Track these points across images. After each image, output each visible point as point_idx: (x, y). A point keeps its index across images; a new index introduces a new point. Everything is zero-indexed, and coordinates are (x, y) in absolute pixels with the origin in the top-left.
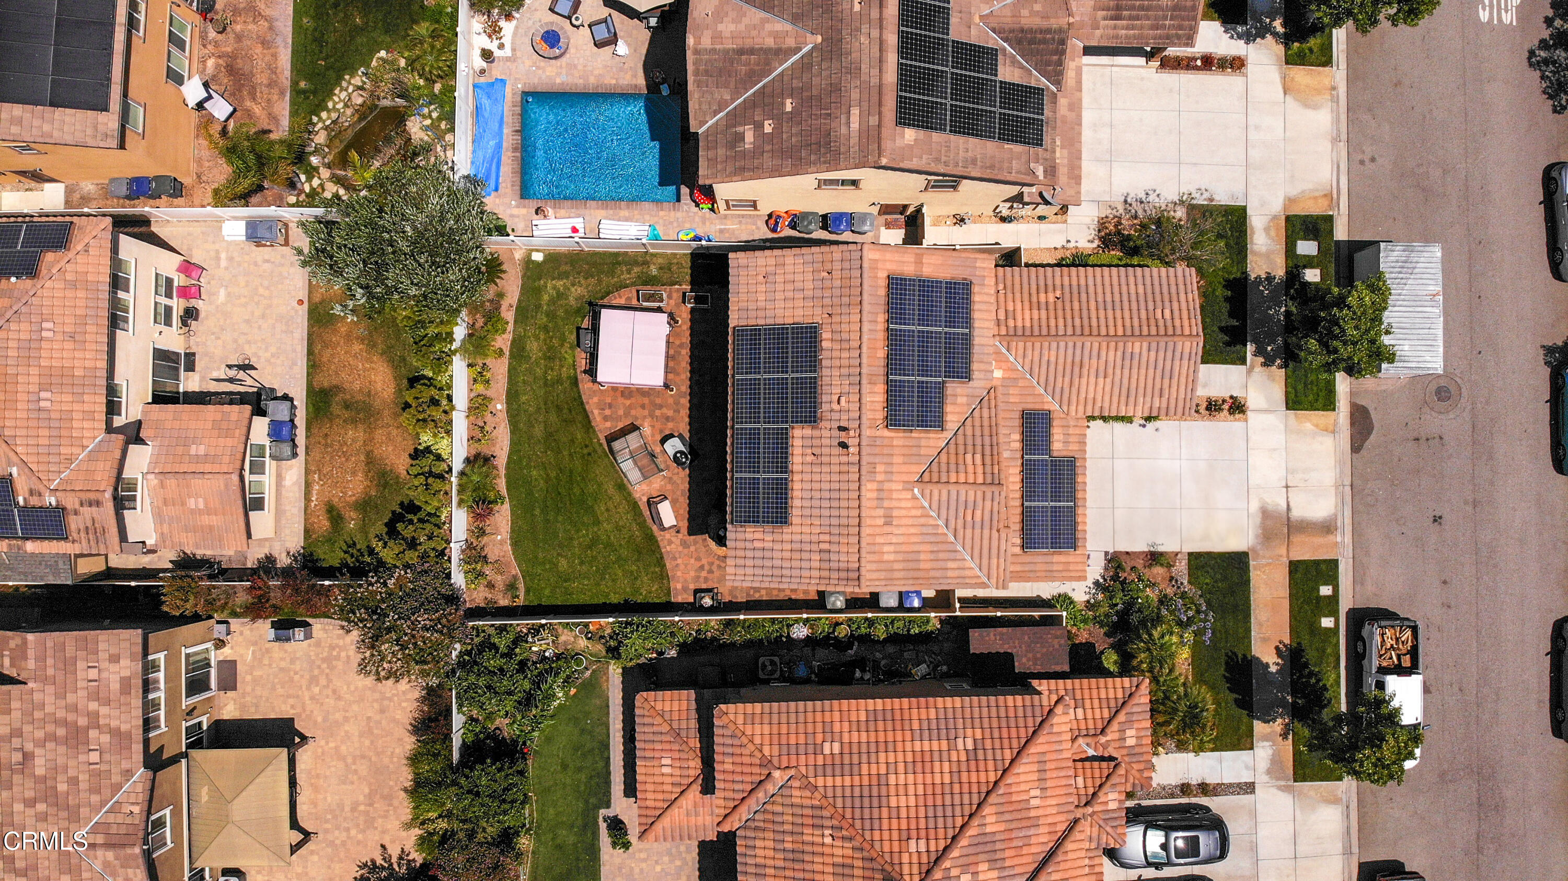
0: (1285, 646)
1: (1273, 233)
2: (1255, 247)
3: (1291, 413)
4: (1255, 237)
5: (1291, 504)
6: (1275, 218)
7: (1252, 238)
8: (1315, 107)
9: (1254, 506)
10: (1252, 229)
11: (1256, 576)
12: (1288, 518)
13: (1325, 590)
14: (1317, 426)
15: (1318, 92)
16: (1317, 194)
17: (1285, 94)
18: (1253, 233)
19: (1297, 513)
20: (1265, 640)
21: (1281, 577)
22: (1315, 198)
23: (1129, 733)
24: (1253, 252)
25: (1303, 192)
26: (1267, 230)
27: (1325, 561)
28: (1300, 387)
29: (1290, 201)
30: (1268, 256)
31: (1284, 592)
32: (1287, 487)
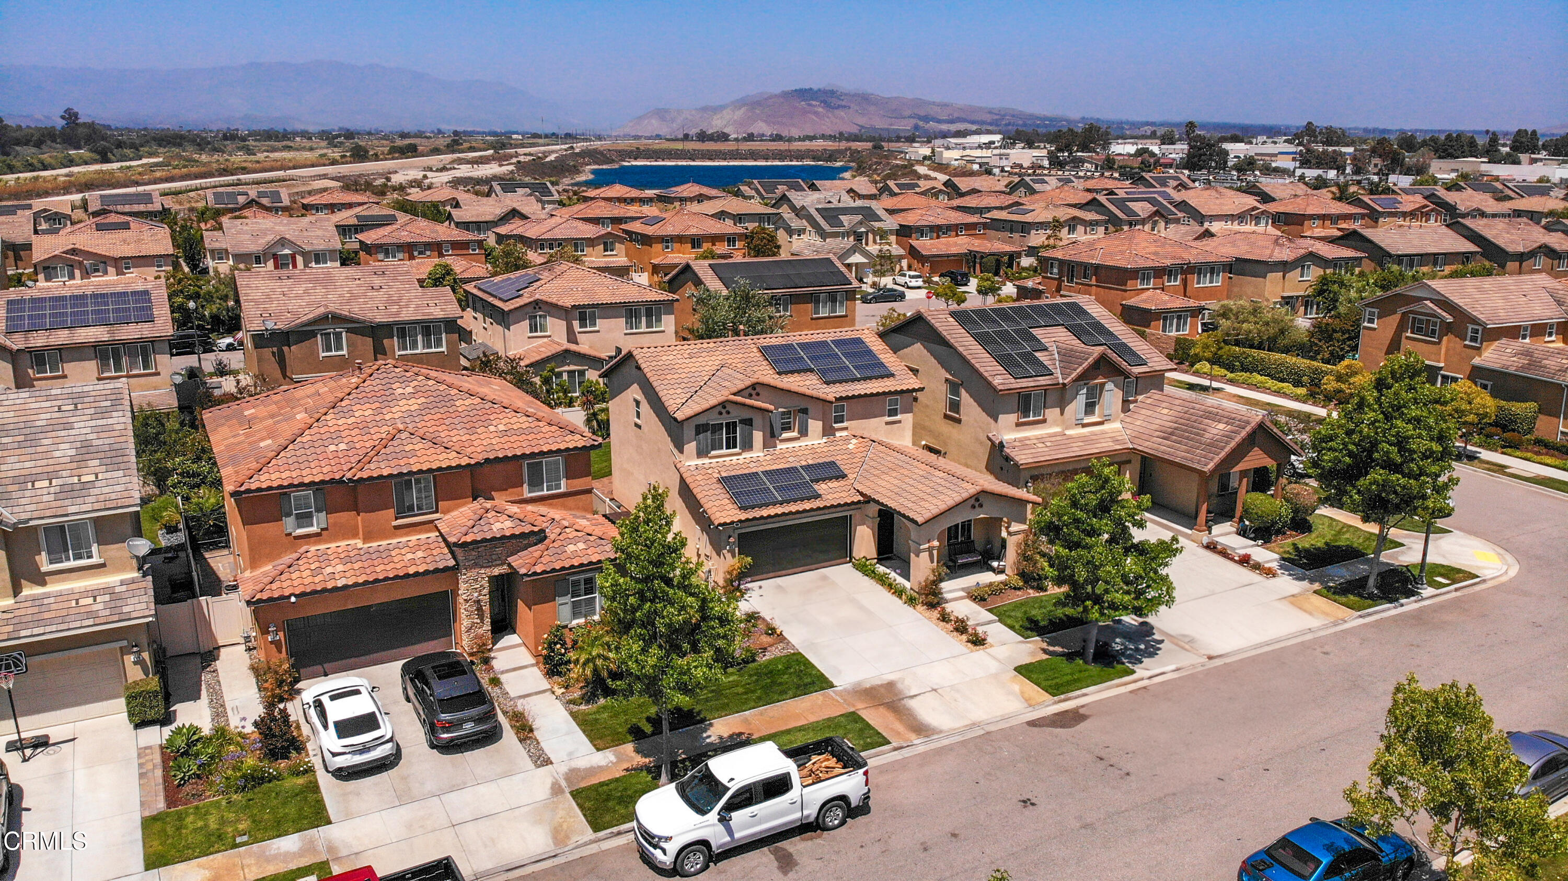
0: (748, 737)
3: (1014, 673)
5: (919, 697)
8: (1311, 615)
9: (891, 677)
11: (815, 698)
12: (902, 699)
14: (1023, 692)
15: (1325, 613)
19: (914, 703)
21: (831, 713)
32: (934, 690)
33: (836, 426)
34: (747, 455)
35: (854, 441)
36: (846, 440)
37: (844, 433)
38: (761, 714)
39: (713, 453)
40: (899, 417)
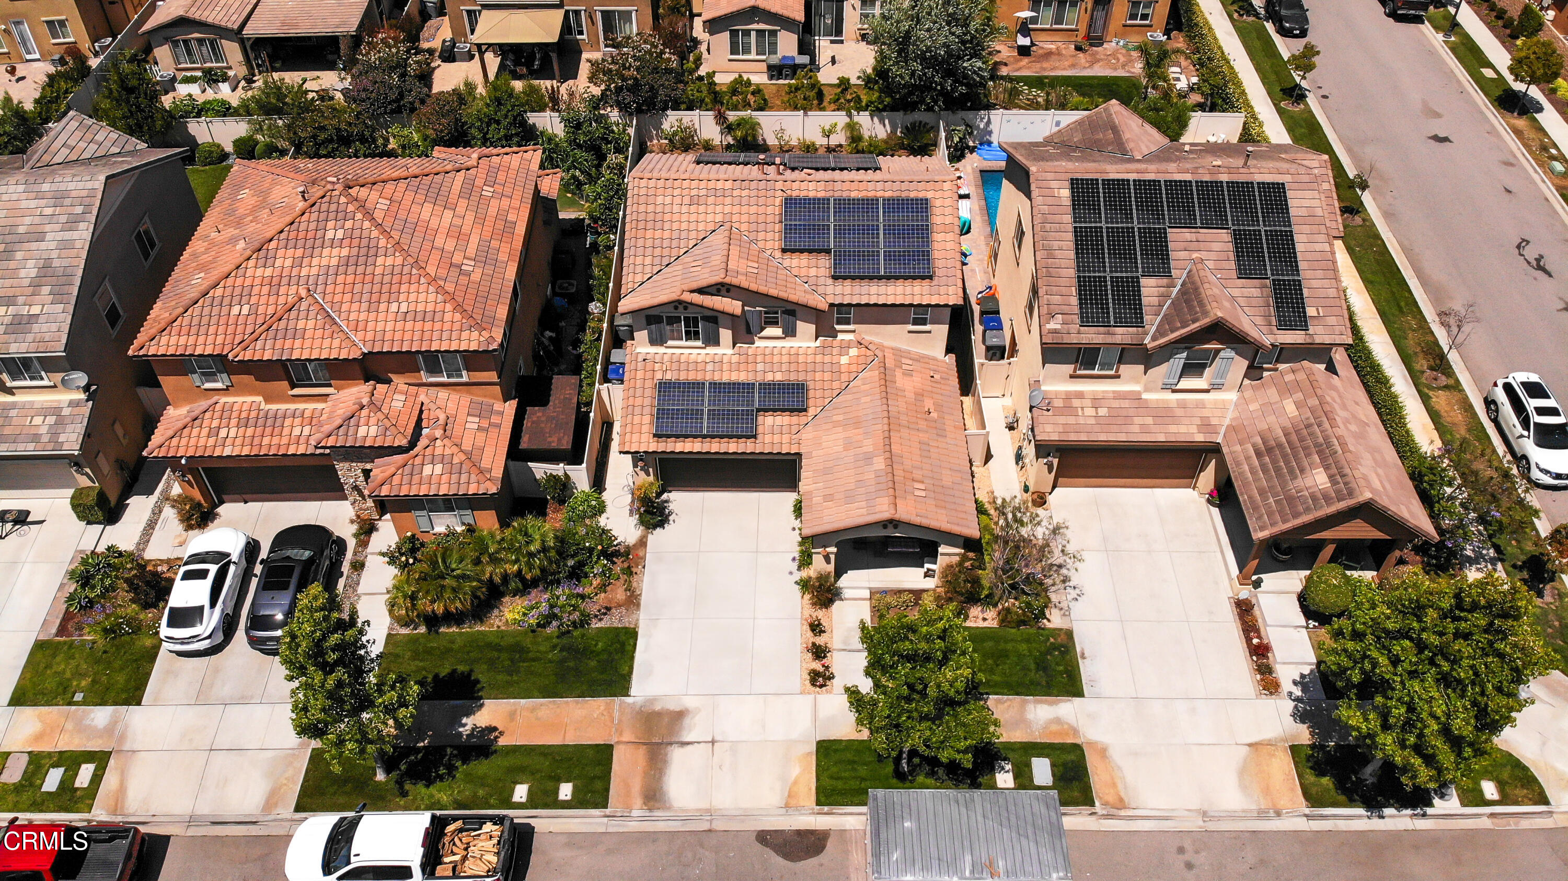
0: (496, 737)
1: (1054, 728)
2: (1031, 707)
3: (814, 748)
4: (1045, 707)
5: (690, 747)
6: (1075, 731)
7: (1041, 702)
8: (1243, 787)
9: (689, 702)
10: (1056, 703)
11: (597, 705)
12: (671, 744)
13: (566, 791)
14: (795, 782)
15: (1267, 791)
16: (1120, 786)
17: (1250, 745)
18: (1051, 704)
19: (677, 755)
20: (512, 715)
21: (593, 737)
22: (1114, 785)
23: (438, 469)
24: (1023, 704)
25: (1119, 768)
26: (1058, 721)
27: (607, 790)
28: (849, 756)
29: (1103, 752)
30: (1022, 721)
31: (571, 738)
32: (713, 742)
33: (838, 327)
34: (711, 350)
35: (853, 352)
36: (847, 346)
37: (850, 337)
38: (533, 710)
39: (670, 343)
40: (927, 327)
